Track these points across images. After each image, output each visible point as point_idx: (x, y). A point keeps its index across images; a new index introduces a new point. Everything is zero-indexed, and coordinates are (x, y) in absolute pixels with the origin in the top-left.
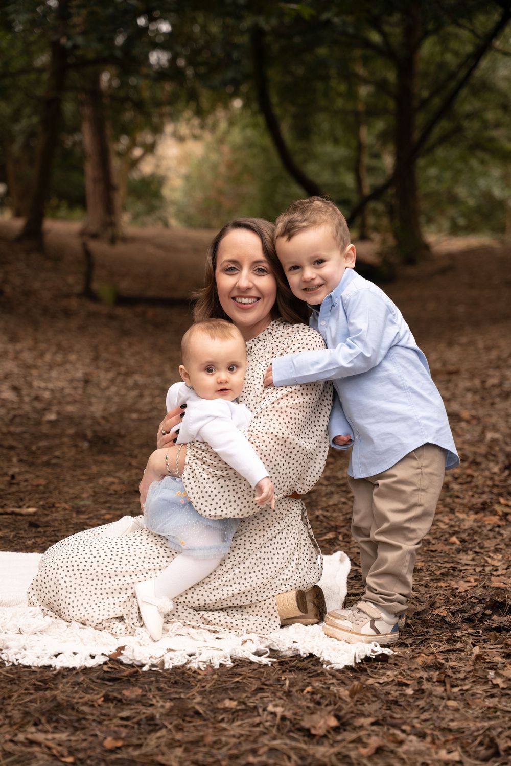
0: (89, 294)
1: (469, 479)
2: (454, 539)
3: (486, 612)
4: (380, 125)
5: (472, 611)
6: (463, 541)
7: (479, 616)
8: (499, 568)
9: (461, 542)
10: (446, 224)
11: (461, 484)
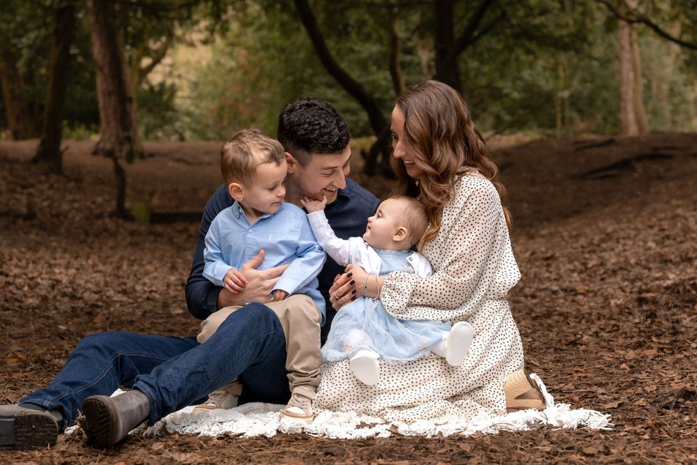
0: (123, 214)
1: (615, 328)
2: (624, 365)
3: (679, 401)
4: (415, 18)
5: (667, 401)
6: (631, 367)
7: (674, 404)
8: (675, 378)
9: (630, 367)
10: (490, 121)
11: (609, 332)
